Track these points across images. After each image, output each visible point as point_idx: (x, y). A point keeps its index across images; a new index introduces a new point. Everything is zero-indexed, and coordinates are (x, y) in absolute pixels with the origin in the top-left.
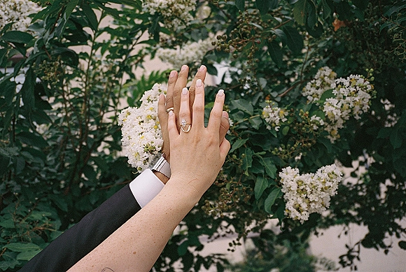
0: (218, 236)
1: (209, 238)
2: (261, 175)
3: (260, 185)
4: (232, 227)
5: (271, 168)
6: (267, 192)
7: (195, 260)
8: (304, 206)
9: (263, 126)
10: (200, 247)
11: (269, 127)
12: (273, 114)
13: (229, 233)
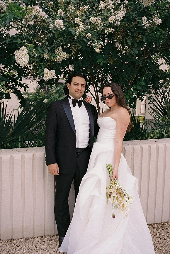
0: (27, 78)
1: (24, 78)
2: (40, 68)
3: (40, 70)
4: (32, 76)
5: (43, 67)
6: (41, 72)
7: (19, 83)
8: (47, 77)
9: (43, 57)
10: (21, 80)
11: (44, 58)
12: (46, 56)
13: (31, 78)
